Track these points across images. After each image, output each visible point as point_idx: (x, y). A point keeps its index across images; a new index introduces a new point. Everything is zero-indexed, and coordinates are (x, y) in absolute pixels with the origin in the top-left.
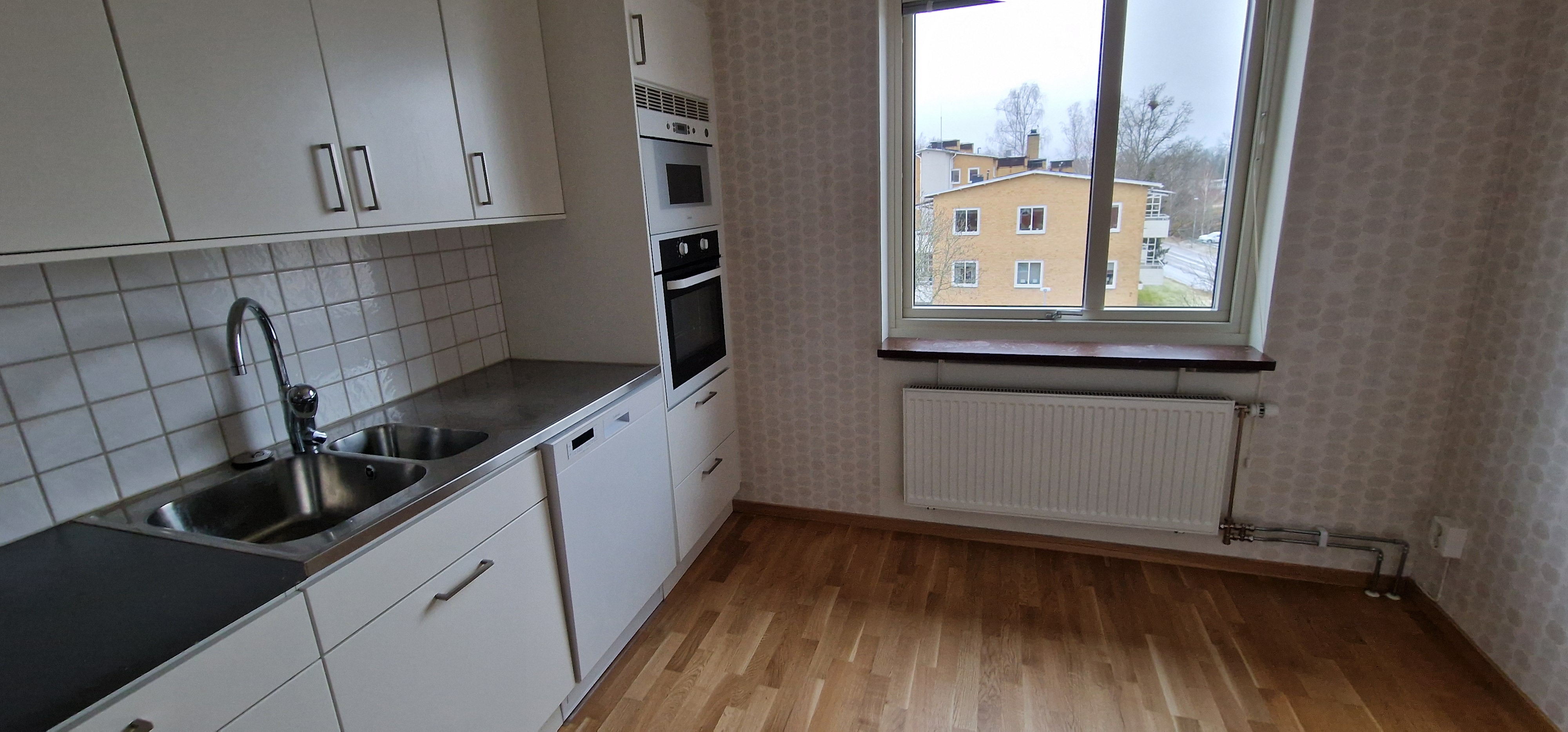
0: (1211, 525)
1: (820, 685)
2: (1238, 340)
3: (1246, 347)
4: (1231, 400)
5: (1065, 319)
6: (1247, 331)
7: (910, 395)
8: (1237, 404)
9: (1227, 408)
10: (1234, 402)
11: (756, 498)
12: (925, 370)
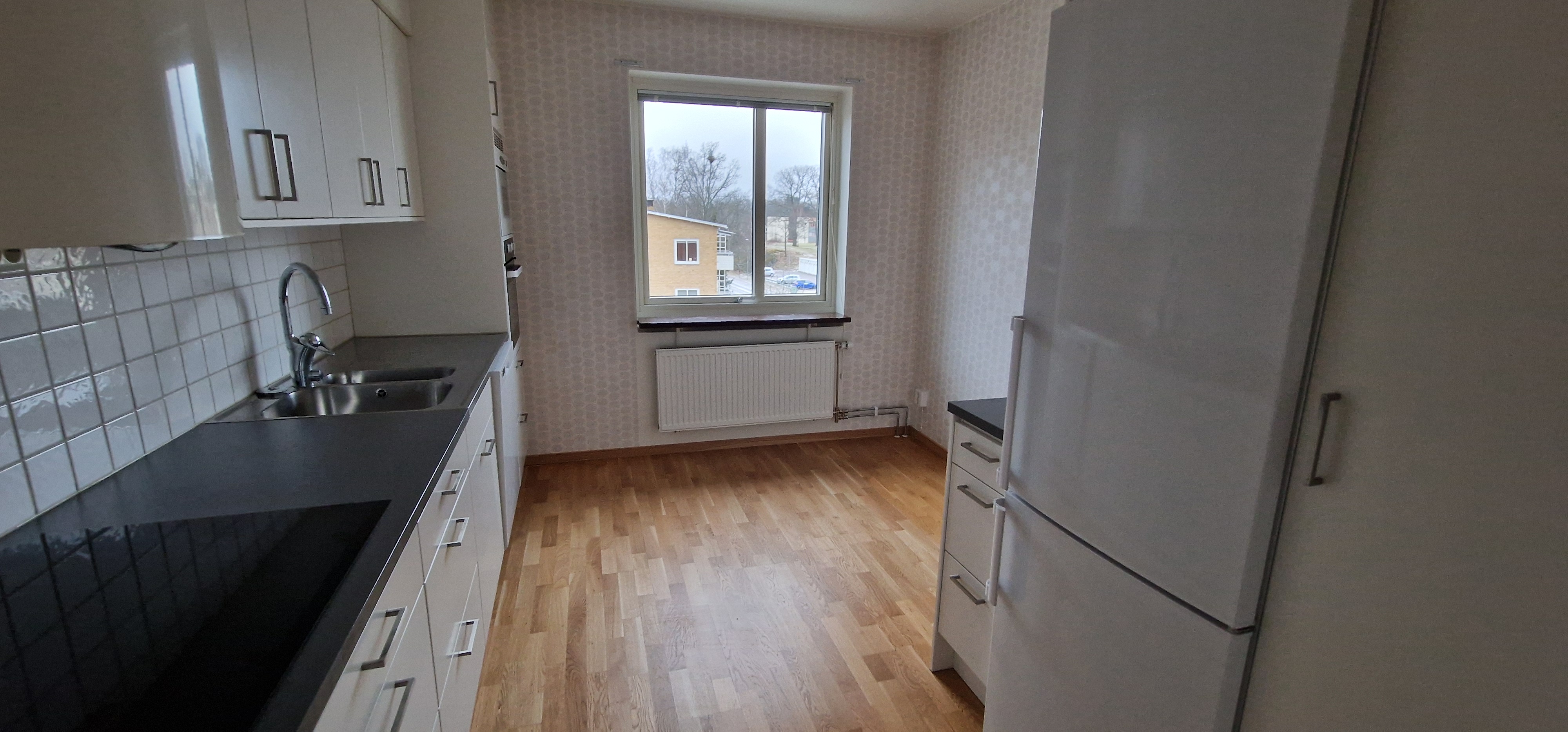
0: (829, 413)
1: (653, 529)
2: (831, 310)
3: (835, 313)
4: (833, 340)
5: (745, 302)
6: (834, 305)
7: (661, 354)
8: (836, 343)
9: (832, 344)
10: (834, 342)
11: (539, 452)
12: (667, 337)
